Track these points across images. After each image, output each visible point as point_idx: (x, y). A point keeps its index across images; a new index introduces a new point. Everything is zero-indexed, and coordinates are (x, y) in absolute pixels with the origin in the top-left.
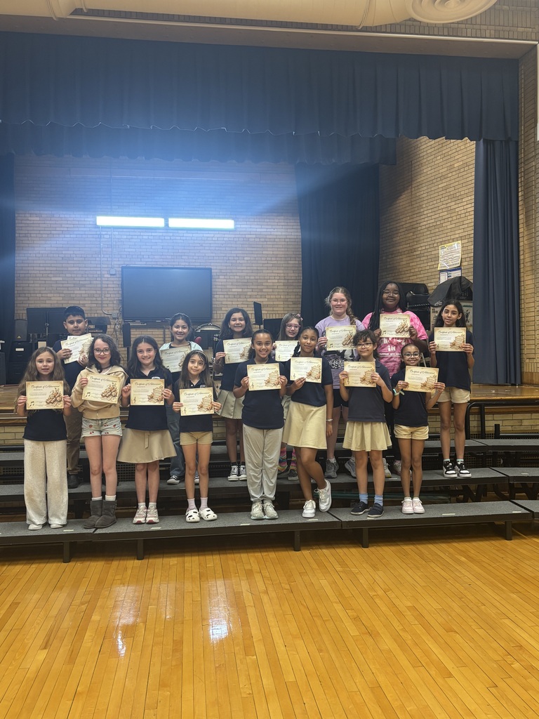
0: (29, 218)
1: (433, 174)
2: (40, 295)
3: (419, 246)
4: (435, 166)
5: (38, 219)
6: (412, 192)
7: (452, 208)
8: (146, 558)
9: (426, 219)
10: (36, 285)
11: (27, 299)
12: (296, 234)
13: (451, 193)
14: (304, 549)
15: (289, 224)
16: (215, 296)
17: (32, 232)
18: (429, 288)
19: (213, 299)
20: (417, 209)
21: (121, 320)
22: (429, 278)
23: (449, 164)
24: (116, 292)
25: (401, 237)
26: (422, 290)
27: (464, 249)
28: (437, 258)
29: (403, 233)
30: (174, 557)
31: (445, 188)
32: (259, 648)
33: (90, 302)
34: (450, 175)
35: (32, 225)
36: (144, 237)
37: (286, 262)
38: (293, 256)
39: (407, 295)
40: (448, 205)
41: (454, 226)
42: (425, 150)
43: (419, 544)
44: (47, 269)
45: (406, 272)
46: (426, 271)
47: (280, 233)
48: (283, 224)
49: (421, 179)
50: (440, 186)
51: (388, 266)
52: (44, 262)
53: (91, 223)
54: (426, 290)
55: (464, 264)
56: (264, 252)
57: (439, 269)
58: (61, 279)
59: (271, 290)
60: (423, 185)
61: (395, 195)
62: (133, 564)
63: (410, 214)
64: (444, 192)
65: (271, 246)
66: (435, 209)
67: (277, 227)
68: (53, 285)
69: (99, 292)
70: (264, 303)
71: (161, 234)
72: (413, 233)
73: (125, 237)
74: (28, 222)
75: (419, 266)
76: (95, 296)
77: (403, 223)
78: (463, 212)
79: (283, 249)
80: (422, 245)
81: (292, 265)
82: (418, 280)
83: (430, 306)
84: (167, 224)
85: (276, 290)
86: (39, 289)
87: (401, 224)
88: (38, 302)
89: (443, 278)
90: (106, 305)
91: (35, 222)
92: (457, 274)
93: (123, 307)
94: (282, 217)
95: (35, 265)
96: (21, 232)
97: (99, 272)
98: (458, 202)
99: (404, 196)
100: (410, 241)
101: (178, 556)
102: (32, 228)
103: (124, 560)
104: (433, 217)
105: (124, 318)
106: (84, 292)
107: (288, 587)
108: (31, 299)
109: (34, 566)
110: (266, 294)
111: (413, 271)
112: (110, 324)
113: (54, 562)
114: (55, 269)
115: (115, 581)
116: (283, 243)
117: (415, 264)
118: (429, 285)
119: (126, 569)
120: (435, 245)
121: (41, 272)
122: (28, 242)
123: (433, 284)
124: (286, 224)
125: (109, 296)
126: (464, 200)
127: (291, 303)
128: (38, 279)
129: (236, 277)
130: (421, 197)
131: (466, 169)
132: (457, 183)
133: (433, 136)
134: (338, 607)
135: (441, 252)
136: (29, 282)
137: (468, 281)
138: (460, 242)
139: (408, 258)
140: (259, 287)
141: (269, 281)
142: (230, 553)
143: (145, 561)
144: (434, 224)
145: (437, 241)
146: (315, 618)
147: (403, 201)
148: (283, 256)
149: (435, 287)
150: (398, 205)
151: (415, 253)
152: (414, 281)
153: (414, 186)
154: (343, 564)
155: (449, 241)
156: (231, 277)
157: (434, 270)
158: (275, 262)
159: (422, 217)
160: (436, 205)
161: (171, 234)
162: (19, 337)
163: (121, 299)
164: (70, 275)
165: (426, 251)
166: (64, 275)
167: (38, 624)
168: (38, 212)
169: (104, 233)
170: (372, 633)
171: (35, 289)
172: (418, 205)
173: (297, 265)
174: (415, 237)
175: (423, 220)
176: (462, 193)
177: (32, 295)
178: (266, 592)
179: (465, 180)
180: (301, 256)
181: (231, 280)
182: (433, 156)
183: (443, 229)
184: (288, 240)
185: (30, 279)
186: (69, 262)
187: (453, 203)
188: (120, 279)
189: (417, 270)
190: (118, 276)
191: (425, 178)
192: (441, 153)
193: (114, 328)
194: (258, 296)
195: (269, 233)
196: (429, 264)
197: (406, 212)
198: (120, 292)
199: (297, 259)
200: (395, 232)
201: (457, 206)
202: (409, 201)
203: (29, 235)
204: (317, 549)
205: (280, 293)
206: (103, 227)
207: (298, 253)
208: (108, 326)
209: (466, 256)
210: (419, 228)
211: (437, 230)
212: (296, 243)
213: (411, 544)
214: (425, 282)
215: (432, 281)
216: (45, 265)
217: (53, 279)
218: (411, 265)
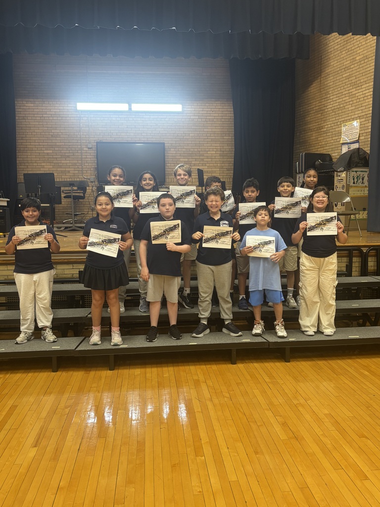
0: (26, 105)
1: (338, 66)
2: (36, 164)
3: (325, 124)
4: (340, 60)
5: (33, 105)
6: (321, 81)
7: (353, 93)
8: (116, 369)
9: (332, 103)
10: (33, 157)
11: (26, 167)
12: (230, 115)
13: (353, 81)
14: (239, 363)
15: (224, 107)
16: (168, 165)
17: (29, 115)
18: (333, 158)
19: (166, 167)
20: (324, 95)
21: (96, 183)
22: (333, 149)
23: (352, 58)
24: (92, 162)
25: (312, 117)
26: (328, 159)
27: (362, 126)
28: (340, 133)
29: (313, 115)
30: (138, 368)
31: (348, 77)
32: (207, 450)
33: (73, 169)
34: (352, 66)
35: (28, 110)
36: (113, 119)
37: (222, 137)
38: (228, 132)
39: (317, 163)
40: (350, 91)
41: (354, 108)
42: (333, 46)
43: (330, 360)
44: (40, 144)
45: (315, 145)
46: (331, 144)
47: (217, 115)
48: (220, 107)
49: (328, 70)
50: (344, 76)
51: (301, 141)
52: (38, 138)
53: (73, 108)
54: (331, 159)
55: (361, 138)
56: (205, 130)
57: (341, 142)
58: (51, 152)
59: (210, 160)
60: (330, 76)
61: (308, 84)
62: (106, 374)
63: (319, 99)
64: (347, 80)
65: (210, 125)
66: (339, 95)
67: (216, 110)
68: (45, 157)
69: (80, 162)
70: (205, 170)
71: (126, 116)
72: (321, 114)
73: (99, 119)
74: (25, 107)
75: (325, 140)
76: (77, 164)
77: (313, 106)
78: (362, 96)
79: (220, 128)
80: (328, 123)
81: (226, 140)
82: (325, 151)
83: (334, 171)
84: (130, 109)
85: (214, 160)
86: (35, 159)
87: (312, 107)
88: (35, 169)
89: (345, 150)
90: (85, 172)
91: (30, 108)
92: (356, 146)
93: (98, 173)
94: (219, 102)
95: (31, 141)
96: (20, 115)
97: (79, 147)
98: (358, 88)
99: (314, 85)
100: (319, 121)
101: (141, 368)
102: (28, 113)
103: (99, 370)
104: (338, 101)
105: (99, 181)
106: (68, 162)
107: (227, 395)
108: (29, 167)
109: (30, 375)
110: (206, 162)
111: (320, 144)
112: (89, 186)
113: (45, 372)
114: (46, 144)
115: (92, 389)
116: (220, 123)
117: (323, 138)
118: (333, 155)
119: (100, 378)
120: (339, 123)
121: (36, 146)
122: (25, 123)
123: (337, 154)
124: (222, 107)
125: (87, 164)
126: (363, 87)
127: (226, 170)
128: (34, 152)
129: (183, 150)
130: (328, 85)
131: (366, 61)
132: (358, 73)
133: (342, 33)
134: (269, 414)
135: (343, 129)
136: (27, 154)
137: (365, 152)
138: (358, 120)
139: (317, 134)
140: (201, 157)
141: (209, 152)
142: (181, 366)
143: (115, 372)
144: (338, 107)
145: (340, 120)
146: (251, 424)
147: (313, 89)
148: (220, 133)
149: (338, 157)
150: (309, 92)
151: (322, 130)
152: (321, 152)
153: (322, 76)
154: (271, 376)
155: (349, 120)
156: (180, 150)
157: (337, 143)
158: (214, 137)
159: (328, 101)
160: (340, 92)
161: (134, 116)
162: (21, 196)
163: (96, 167)
164: (58, 149)
165: (331, 128)
166: (53, 149)
167: (31, 424)
168: (33, 100)
169: (82, 116)
170: (297, 438)
171: (32, 159)
172: (326, 91)
173: (230, 140)
174: (323, 117)
175: (329, 104)
176: (362, 81)
177: (30, 164)
178: (211, 400)
179: (364, 71)
180: (233, 133)
181: (179, 152)
182: (339, 52)
183: (345, 110)
184: (224, 120)
185: (28, 151)
186: (57, 139)
187: (355, 89)
188: (96, 152)
189: (324, 143)
190: (94, 149)
191: (332, 69)
192: (345, 49)
193: (92, 189)
194: (200, 165)
195: (209, 115)
196: (334, 138)
197: (316, 97)
198: (96, 162)
199: (230, 135)
200: (306, 114)
201: (357, 91)
202: (319, 88)
203: (26, 118)
204: (249, 363)
205: (217, 162)
206: (82, 111)
207: (230, 130)
208: (87, 188)
209: (363, 132)
210: (326, 110)
211: (341, 112)
212: (230, 122)
213: (324, 360)
214: (330, 153)
215: (336, 151)
216: (39, 141)
217: (45, 152)
218: (319, 139)
